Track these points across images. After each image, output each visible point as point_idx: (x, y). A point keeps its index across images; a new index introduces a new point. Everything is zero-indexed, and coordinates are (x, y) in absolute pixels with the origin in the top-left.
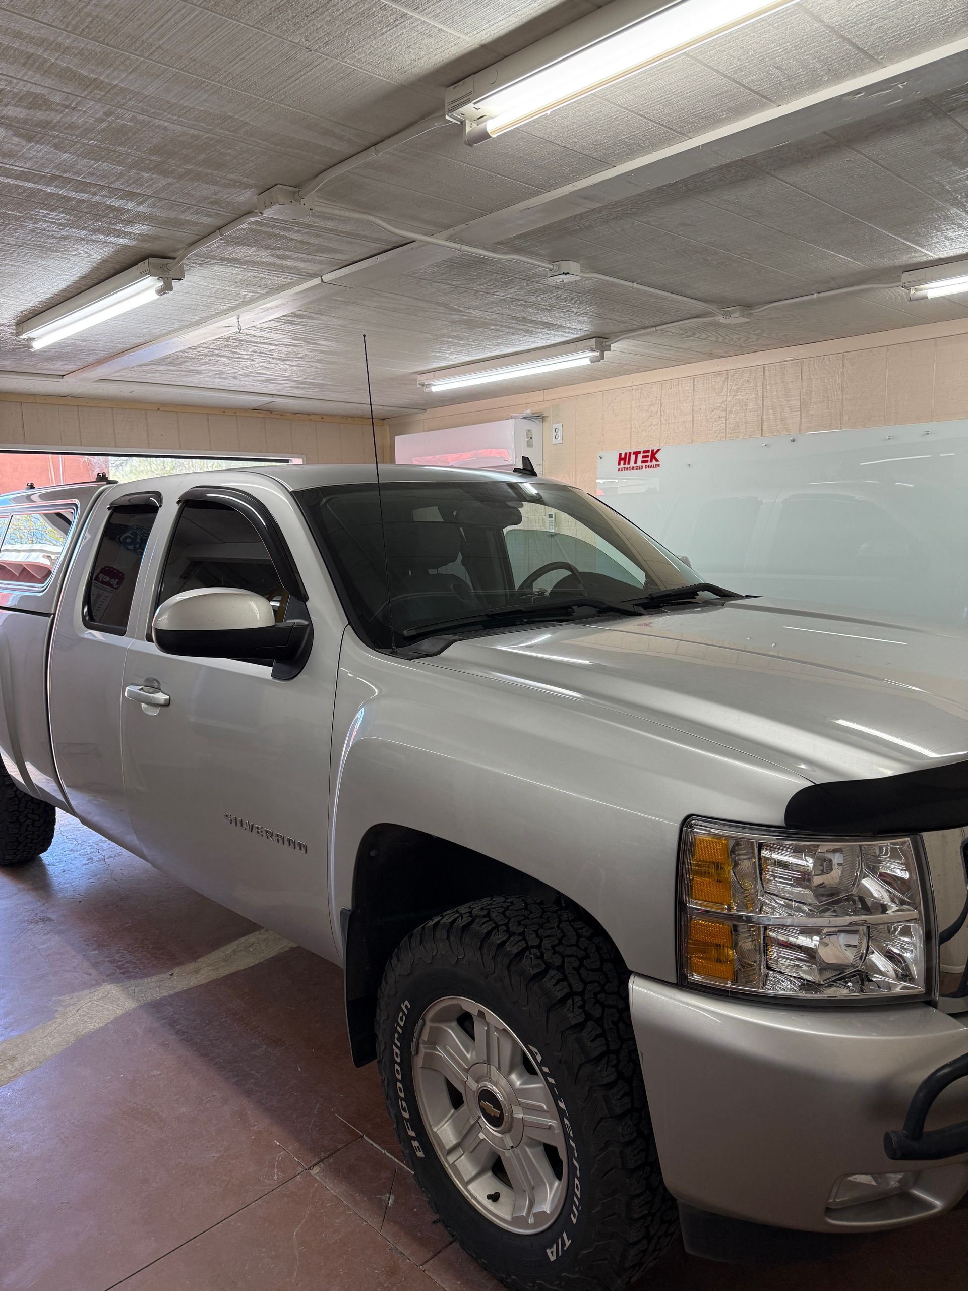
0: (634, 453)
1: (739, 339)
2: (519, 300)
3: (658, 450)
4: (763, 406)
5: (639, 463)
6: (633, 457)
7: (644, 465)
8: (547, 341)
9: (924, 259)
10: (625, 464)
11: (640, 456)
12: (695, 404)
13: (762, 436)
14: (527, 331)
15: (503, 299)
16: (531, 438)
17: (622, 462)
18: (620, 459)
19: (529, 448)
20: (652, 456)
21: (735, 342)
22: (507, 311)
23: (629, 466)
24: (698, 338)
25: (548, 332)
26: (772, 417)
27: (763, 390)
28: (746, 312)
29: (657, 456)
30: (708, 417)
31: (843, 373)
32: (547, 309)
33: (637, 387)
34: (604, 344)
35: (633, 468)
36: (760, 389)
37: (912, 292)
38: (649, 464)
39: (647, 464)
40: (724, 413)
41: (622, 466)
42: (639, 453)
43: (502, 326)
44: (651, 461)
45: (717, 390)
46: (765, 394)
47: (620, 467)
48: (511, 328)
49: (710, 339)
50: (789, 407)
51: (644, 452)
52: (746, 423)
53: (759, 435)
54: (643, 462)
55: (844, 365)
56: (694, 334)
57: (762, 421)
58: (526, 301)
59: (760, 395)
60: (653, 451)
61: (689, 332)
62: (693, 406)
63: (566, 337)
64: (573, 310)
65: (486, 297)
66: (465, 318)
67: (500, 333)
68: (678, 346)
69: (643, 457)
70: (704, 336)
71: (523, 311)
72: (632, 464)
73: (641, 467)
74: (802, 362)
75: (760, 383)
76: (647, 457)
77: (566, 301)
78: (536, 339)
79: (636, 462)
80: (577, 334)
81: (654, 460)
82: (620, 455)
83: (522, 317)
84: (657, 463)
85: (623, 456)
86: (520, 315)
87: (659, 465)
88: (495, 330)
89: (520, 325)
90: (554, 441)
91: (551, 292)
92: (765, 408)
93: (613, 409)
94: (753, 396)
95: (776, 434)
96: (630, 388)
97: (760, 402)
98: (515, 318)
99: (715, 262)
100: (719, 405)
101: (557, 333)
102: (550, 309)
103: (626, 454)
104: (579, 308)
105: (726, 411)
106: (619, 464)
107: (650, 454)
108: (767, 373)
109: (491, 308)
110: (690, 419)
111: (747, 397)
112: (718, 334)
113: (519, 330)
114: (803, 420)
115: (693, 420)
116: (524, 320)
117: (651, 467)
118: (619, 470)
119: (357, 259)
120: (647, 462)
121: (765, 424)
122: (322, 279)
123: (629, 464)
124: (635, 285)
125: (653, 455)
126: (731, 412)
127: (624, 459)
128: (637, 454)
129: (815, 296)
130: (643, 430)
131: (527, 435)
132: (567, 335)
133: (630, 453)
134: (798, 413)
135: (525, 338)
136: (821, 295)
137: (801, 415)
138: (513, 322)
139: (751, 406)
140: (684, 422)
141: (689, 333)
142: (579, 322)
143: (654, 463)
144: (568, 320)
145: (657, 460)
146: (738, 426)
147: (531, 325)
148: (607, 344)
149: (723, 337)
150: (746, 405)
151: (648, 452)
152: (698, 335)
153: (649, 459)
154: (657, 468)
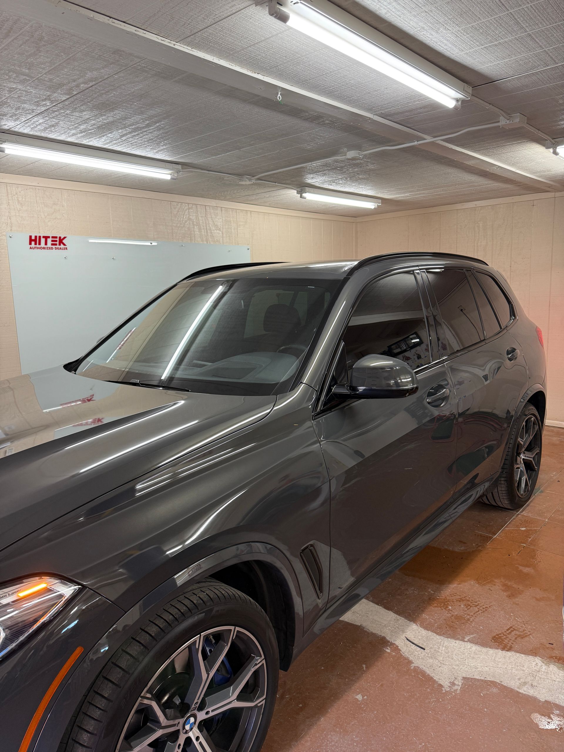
0: (44, 237)
3: (65, 238)
5: (49, 245)
6: (43, 240)
7: (54, 247)
10: (36, 244)
11: (49, 241)
17: (33, 243)
18: (31, 240)
20: (59, 241)
23: (40, 246)
29: (64, 241)
33: (40, 188)
35: (44, 248)
38: (58, 246)
41: (33, 245)
42: (49, 237)
44: (60, 245)
47: (31, 246)
51: (53, 237)
54: (52, 244)
60: (60, 237)
69: (52, 241)
72: (43, 245)
73: (52, 248)
76: (56, 241)
79: (46, 244)
81: (61, 244)
82: (31, 237)
84: (65, 247)
85: (33, 238)
87: (66, 248)
93: (18, 200)
96: (34, 187)
103: (36, 237)
106: (30, 244)
107: (58, 239)
117: (60, 249)
118: (31, 248)
120: (56, 245)
123: (40, 244)
125: (61, 241)
127: (34, 240)
128: (46, 238)
130: (49, 221)
133: (40, 237)
143: (62, 246)
145: (64, 245)
146: (119, 231)
151: (56, 237)
153: (58, 243)
154: (66, 250)
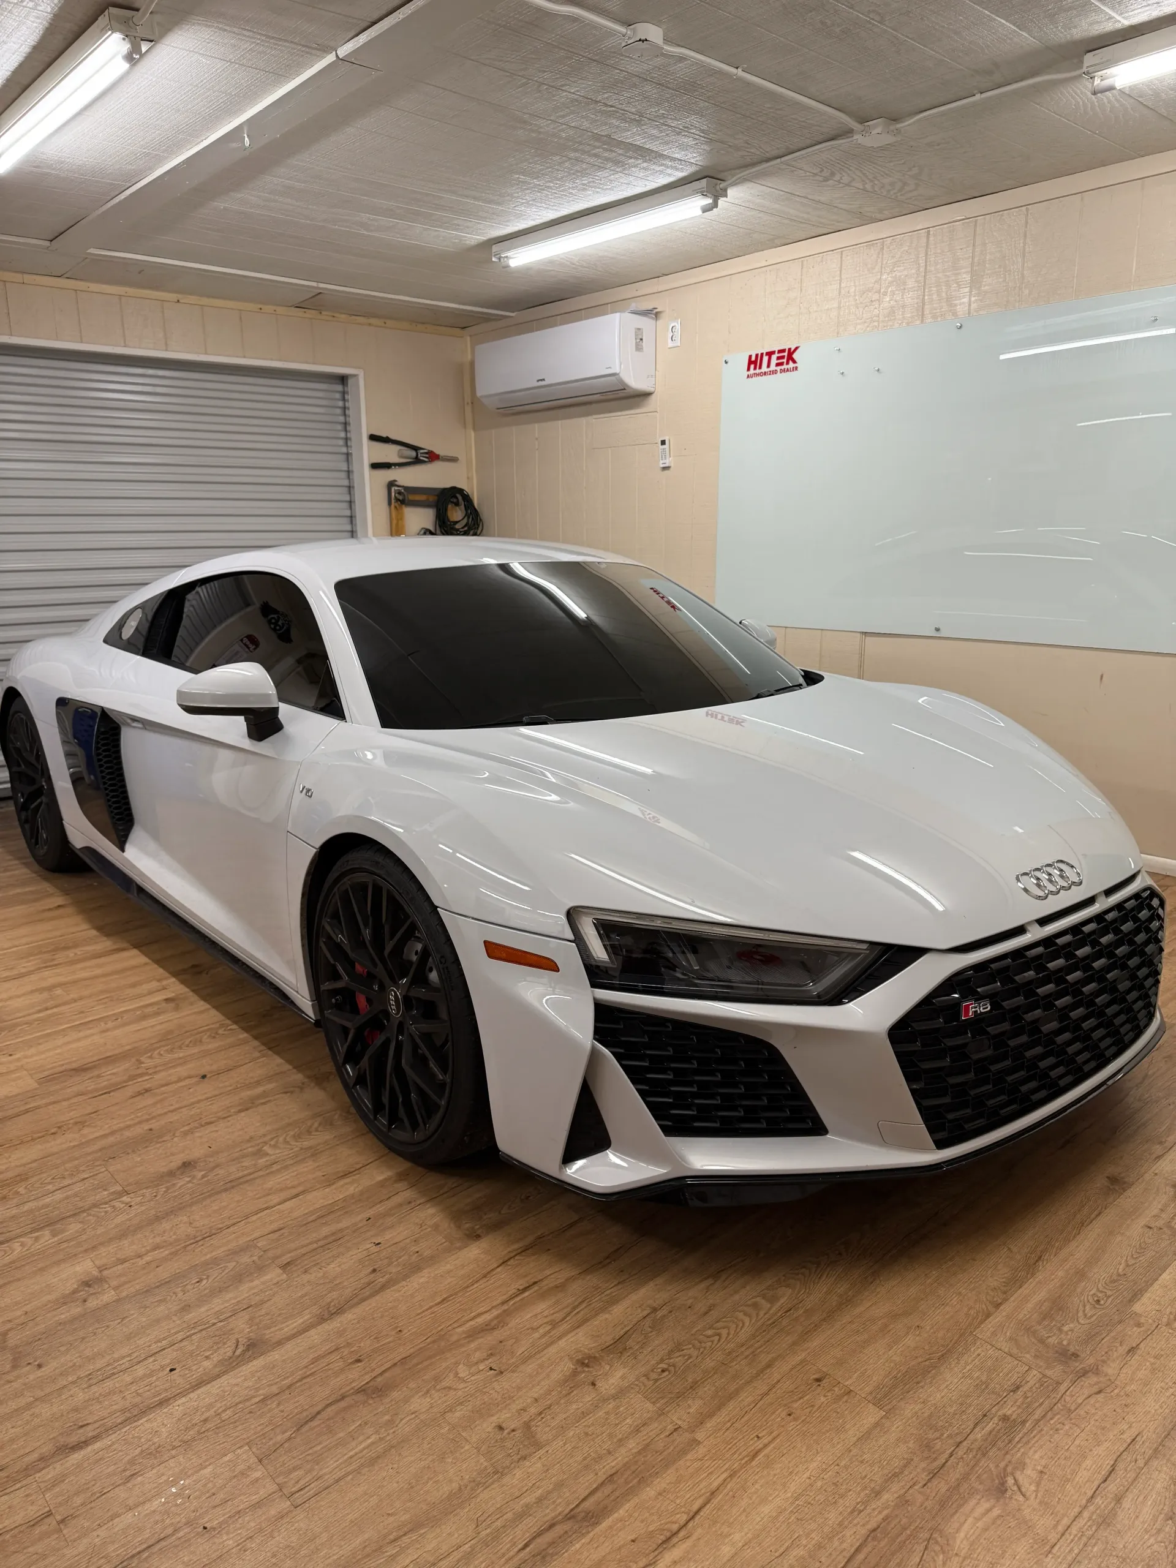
0: (767, 353)
1: (892, 184)
2: (597, 102)
3: (797, 348)
4: (925, 282)
5: (773, 367)
6: (766, 359)
7: (778, 368)
8: (647, 183)
9: (1109, 27)
10: (755, 369)
11: (774, 357)
12: (843, 285)
13: (922, 322)
14: (617, 163)
15: (576, 100)
16: (641, 339)
17: (752, 366)
18: (750, 362)
19: (637, 353)
20: (788, 356)
21: (889, 191)
22: (586, 124)
23: (758, 371)
24: (839, 182)
25: (645, 165)
26: (935, 297)
27: (926, 262)
28: (892, 128)
29: (795, 356)
30: (858, 302)
31: (1025, 236)
32: (635, 120)
33: (771, 267)
34: (718, 188)
35: (765, 373)
36: (922, 262)
37: (1097, 81)
38: (785, 366)
39: (782, 367)
40: (876, 297)
41: (752, 371)
42: (773, 353)
43: (584, 152)
44: (788, 363)
45: (869, 266)
46: (928, 268)
47: (749, 373)
48: (596, 155)
49: (853, 184)
50: (957, 283)
51: (780, 351)
52: (903, 307)
53: (918, 322)
54: (778, 365)
55: (1027, 223)
56: (833, 174)
57: (924, 304)
58: (606, 105)
59: (922, 269)
60: (790, 349)
61: (825, 170)
62: (840, 287)
63: (669, 175)
64: (669, 122)
65: (554, 96)
66: (534, 135)
67: (584, 166)
68: (817, 198)
69: (778, 358)
70: (846, 179)
71: (606, 124)
72: (764, 368)
73: (775, 372)
74: (976, 221)
75: (922, 255)
76: (783, 357)
77: (658, 104)
78: (631, 178)
79: (768, 366)
80: (682, 170)
81: (791, 362)
82: (750, 357)
83: (606, 136)
84: (795, 365)
85: (753, 359)
86: (604, 130)
87: (796, 368)
88: (576, 159)
89: (606, 150)
90: (670, 344)
91: (635, 85)
92: (927, 287)
94: (913, 271)
95: (939, 319)
96: (763, 269)
97: (921, 279)
98: (597, 137)
99: (838, 30)
100: (871, 285)
101: (658, 168)
102: (639, 120)
103: (757, 355)
104: (676, 119)
105: (879, 292)
106: (749, 369)
107: (786, 354)
108: (931, 239)
109: (563, 117)
110: (836, 305)
111: (906, 273)
112: (864, 174)
113: (607, 159)
114: (973, 299)
115: (839, 308)
116: (610, 142)
117: (788, 370)
118: (748, 377)
119: (375, 16)
120: (782, 364)
121: (926, 307)
122: (337, 56)
123: (760, 368)
124: (740, 72)
125: (790, 358)
126: (885, 294)
127: (754, 362)
128: (770, 354)
129: (978, 97)
130: (778, 324)
131: (636, 335)
132: (669, 171)
133: (762, 354)
134: (967, 290)
135: (617, 176)
136: (984, 95)
137: (970, 292)
138: (597, 144)
139: (911, 283)
140: (828, 310)
141: (826, 173)
142: (683, 147)
143: (791, 365)
144: (667, 143)
145: (794, 362)
146: (894, 312)
147: (621, 152)
148: (721, 186)
149: (872, 181)
150: (905, 283)
151: (783, 351)
152: (837, 177)
153: (785, 360)
154: (795, 372)
